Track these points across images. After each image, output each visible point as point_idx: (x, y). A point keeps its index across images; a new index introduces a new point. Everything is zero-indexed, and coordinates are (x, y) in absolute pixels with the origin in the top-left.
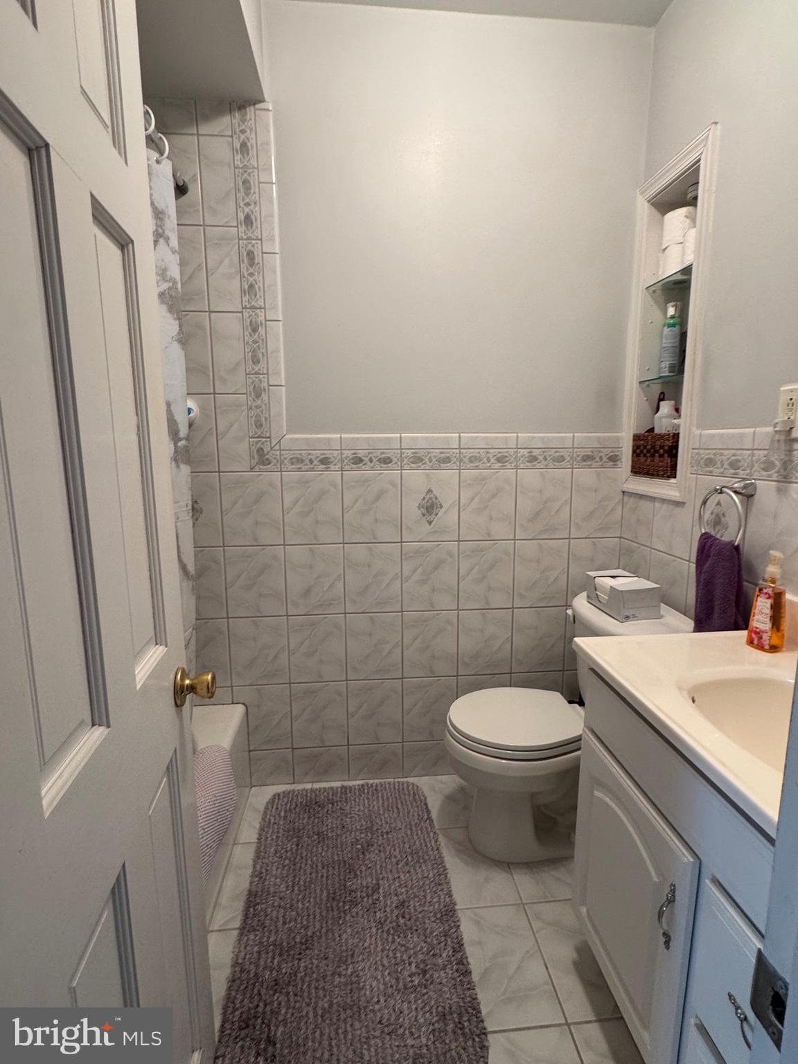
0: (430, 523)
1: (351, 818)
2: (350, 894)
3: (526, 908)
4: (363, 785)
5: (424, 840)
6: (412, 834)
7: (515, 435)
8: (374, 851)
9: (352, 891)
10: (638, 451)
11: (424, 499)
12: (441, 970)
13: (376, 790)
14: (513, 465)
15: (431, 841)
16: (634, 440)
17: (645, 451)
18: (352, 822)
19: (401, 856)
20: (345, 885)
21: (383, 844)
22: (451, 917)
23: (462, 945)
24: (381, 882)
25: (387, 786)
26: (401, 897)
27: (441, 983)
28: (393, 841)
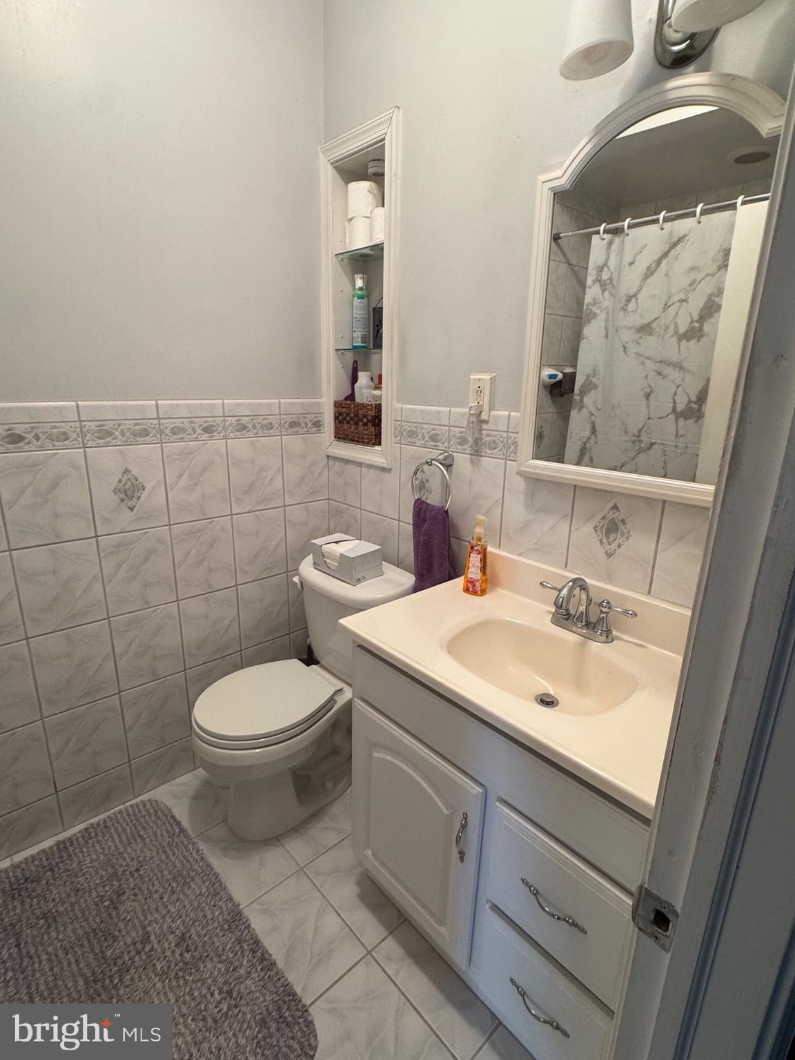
0: (132, 509)
1: (84, 875)
2: (115, 964)
3: (306, 871)
4: (86, 829)
5: (184, 856)
6: (167, 857)
7: (221, 401)
8: (128, 898)
9: (117, 959)
10: (341, 418)
11: (120, 481)
12: (246, 979)
13: (106, 827)
14: (222, 435)
15: (191, 853)
16: (335, 406)
17: (348, 418)
18: (86, 879)
19: (164, 887)
20: (104, 958)
21: (136, 885)
22: (239, 920)
23: (259, 941)
24: (149, 929)
25: (119, 816)
26: (178, 932)
27: (250, 993)
28: (148, 876)
